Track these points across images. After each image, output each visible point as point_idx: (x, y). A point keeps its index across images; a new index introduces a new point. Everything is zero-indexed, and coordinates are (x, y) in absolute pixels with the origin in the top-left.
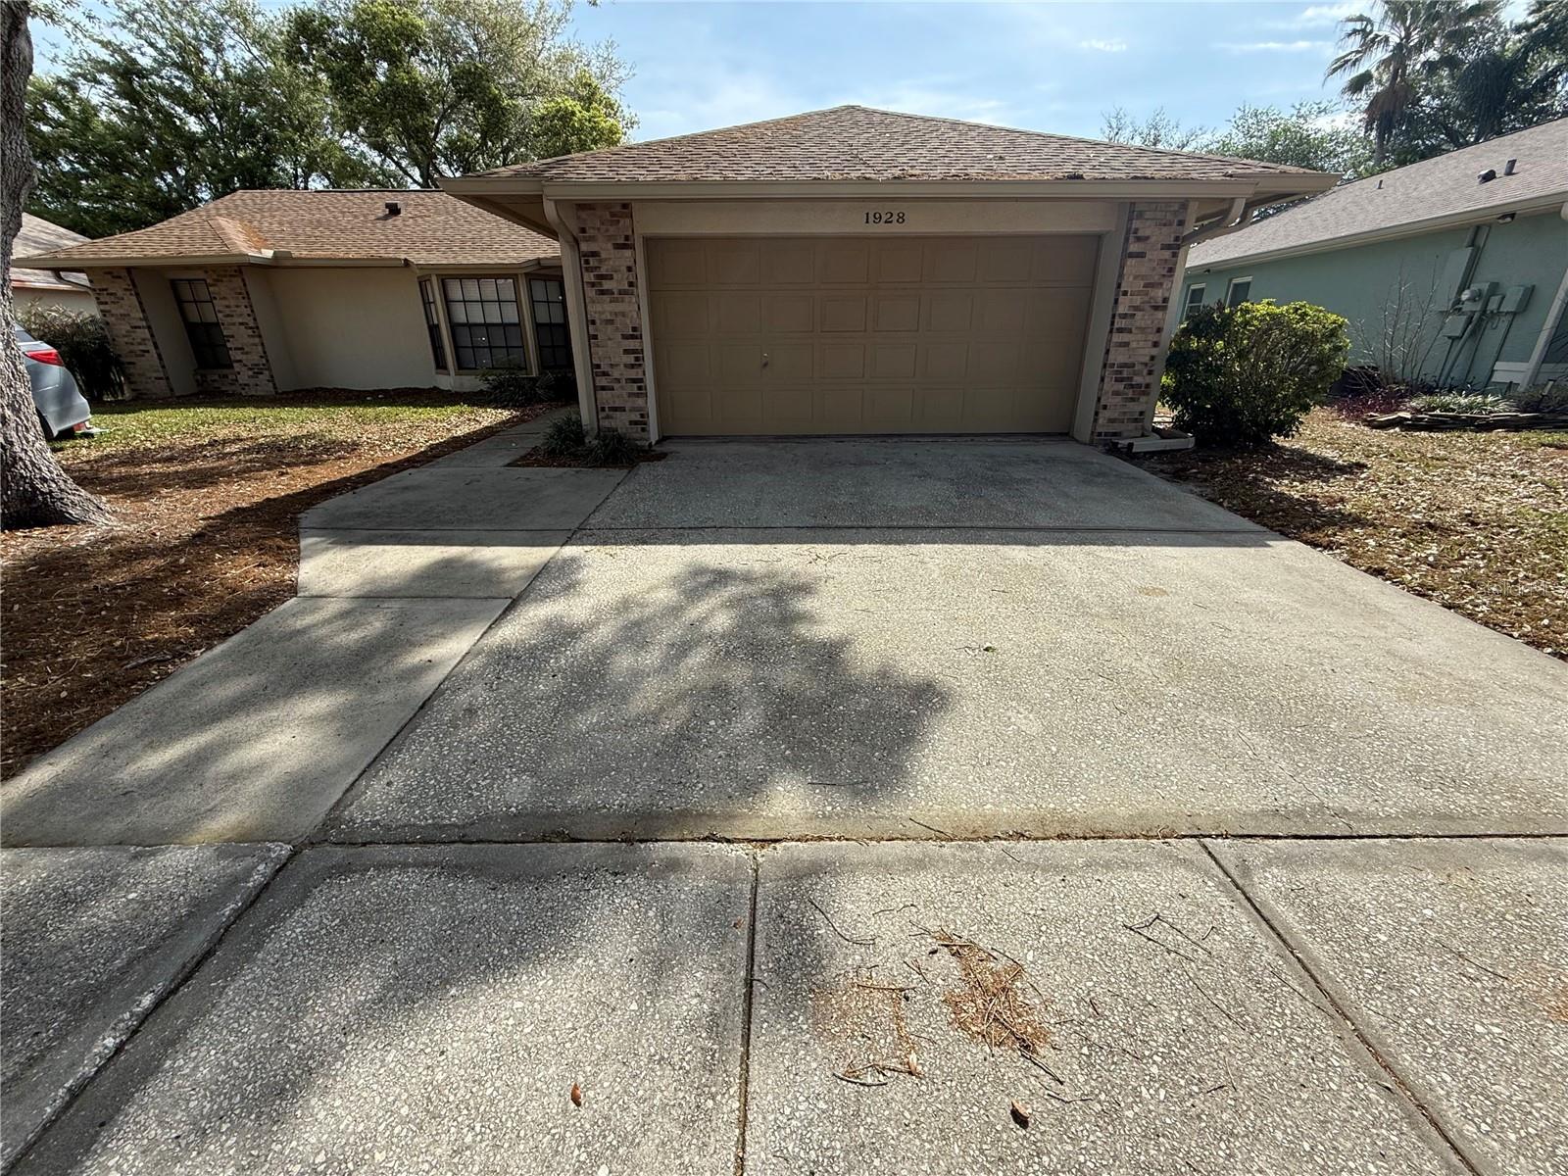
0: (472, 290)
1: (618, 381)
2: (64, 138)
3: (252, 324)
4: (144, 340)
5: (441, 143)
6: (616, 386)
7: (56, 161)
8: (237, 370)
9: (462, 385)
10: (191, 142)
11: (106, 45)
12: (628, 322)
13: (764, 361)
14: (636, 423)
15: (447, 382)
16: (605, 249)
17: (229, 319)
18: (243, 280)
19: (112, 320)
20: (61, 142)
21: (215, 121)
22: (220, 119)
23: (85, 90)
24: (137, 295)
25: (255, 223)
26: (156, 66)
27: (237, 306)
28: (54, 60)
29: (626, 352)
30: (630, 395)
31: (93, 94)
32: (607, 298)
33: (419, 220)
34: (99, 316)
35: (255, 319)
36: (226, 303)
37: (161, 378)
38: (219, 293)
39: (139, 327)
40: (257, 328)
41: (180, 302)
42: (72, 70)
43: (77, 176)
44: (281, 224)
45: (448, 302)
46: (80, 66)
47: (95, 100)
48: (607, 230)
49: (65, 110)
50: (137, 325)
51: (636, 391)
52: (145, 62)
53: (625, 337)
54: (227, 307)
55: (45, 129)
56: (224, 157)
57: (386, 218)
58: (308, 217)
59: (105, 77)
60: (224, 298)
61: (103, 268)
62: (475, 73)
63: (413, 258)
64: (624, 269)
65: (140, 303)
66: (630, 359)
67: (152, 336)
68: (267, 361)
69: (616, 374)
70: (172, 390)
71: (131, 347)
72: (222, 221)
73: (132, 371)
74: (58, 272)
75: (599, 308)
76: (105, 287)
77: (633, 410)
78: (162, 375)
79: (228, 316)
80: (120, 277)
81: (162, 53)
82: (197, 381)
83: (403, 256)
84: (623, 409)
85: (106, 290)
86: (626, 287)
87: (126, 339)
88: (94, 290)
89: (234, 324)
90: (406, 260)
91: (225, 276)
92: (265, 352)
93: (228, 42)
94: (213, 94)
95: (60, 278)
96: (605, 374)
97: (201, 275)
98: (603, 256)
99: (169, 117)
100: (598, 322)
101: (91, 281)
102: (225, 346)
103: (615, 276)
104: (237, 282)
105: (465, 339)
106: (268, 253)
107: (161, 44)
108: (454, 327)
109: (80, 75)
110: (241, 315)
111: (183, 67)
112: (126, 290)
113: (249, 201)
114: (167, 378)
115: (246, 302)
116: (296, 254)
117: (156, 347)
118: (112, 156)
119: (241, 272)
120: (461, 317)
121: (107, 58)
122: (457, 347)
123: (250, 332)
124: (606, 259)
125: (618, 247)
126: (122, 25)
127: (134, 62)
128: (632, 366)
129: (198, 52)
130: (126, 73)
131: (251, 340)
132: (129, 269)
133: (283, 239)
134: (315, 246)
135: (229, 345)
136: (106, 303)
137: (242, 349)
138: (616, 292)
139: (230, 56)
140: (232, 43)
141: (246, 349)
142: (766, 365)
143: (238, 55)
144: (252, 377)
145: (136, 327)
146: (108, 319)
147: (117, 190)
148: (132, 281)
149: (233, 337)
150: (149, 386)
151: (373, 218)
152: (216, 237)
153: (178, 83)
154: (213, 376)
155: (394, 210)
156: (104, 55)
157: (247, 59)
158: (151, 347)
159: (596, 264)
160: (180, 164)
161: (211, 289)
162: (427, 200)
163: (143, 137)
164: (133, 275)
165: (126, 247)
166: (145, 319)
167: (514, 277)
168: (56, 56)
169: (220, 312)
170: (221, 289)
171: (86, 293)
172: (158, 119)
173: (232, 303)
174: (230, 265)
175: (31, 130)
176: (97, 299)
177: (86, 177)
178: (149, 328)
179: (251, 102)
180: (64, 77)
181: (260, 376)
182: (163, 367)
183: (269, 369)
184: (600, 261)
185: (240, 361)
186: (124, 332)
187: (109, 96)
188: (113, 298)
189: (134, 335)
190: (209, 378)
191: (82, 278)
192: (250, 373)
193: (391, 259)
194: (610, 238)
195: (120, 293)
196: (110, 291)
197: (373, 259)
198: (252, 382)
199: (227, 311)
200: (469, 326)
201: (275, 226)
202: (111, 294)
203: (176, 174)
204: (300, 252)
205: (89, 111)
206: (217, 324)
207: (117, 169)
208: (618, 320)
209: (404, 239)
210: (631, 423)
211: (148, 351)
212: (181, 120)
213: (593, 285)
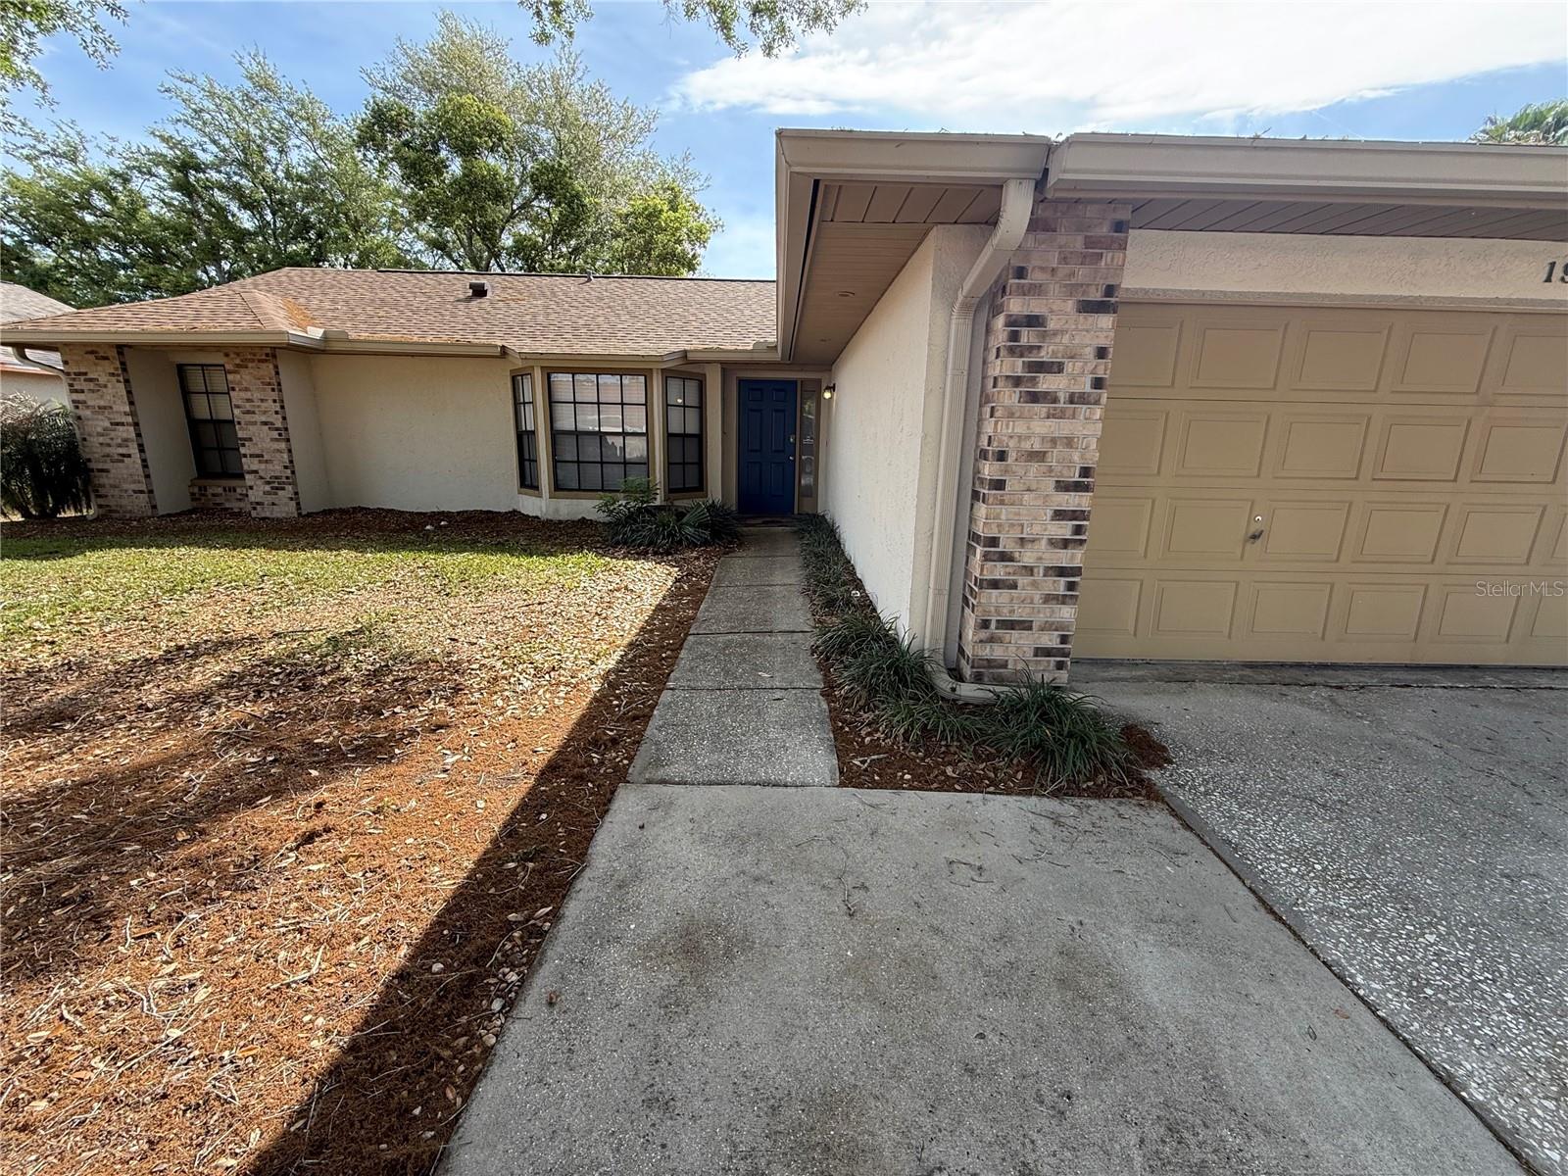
0: (587, 387)
1: (1030, 570)
2: (107, 227)
3: (279, 425)
4: (126, 440)
5: (507, 240)
6: (1022, 581)
7: (94, 249)
8: (249, 483)
9: (557, 511)
10: (241, 236)
11: (165, 140)
12: (1076, 457)
13: (1253, 529)
14: (1048, 652)
15: (535, 506)
16: (1058, 310)
17: (248, 417)
18: (276, 367)
19: (85, 413)
20: (103, 231)
21: (269, 218)
22: (274, 213)
23: (137, 182)
24: (127, 381)
25: (302, 300)
26: (217, 162)
27: (262, 400)
28: (110, 153)
29: (1059, 515)
30: (1048, 599)
31: (145, 187)
32: (1041, 409)
33: (512, 304)
34: (69, 406)
35: (284, 418)
36: (248, 395)
37: (142, 492)
38: (240, 383)
39: (123, 424)
40: (286, 429)
41: (186, 394)
42: (127, 163)
43: (115, 265)
44: (334, 302)
45: (551, 402)
46: (137, 160)
47: (146, 192)
48: (1073, 274)
49: (113, 200)
50: (119, 420)
51: (1062, 590)
52: (204, 157)
53: (1063, 487)
54: (248, 400)
55: (89, 218)
56: (273, 251)
57: (469, 300)
58: (369, 295)
59: (161, 171)
60: (247, 389)
61: (84, 345)
62: (558, 171)
63: (513, 344)
64: (1090, 352)
65: (129, 392)
66: (1064, 529)
67: (139, 435)
68: (293, 472)
69: (1028, 557)
70: (154, 507)
71: (107, 450)
72: (259, 295)
73: (102, 481)
74: (20, 348)
75: (1020, 428)
76: (83, 370)
77: (1047, 627)
78: (144, 488)
79: (248, 412)
80: (107, 358)
81: (224, 150)
82: (193, 494)
83: (500, 343)
84: (1026, 626)
85: (86, 374)
86: (1088, 389)
87: (101, 439)
88: (68, 374)
89: (255, 423)
90: (503, 346)
91: (253, 361)
92: (291, 462)
93: (293, 141)
94: (270, 190)
95: (23, 357)
96: (1005, 557)
97: (219, 359)
98: (1052, 325)
99: (221, 212)
100: (1012, 456)
101: (65, 363)
102: (238, 449)
103: (1069, 367)
104: (267, 369)
105: (569, 452)
106: (316, 333)
107: (225, 141)
108: (555, 435)
109: (134, 167)
110: (265, 412)
111: (245, 165)
112: (113, 375)
113: (296, 279)
114: (151, 492)
115: (275, 395)
116: (353, 335)
117: (142, 450)
118: (155, 246)
119: (274, 356)
120: (566, 422)
121: (165, 151)
122: (556, 462)
123: (275, 434)
124: (1055, 333)
125: (1088, 307)
126: (187, 122)
127: (192, 156)
128: (1065, 544)
129: (262, 151)
130: (185, 166)
131: (276, 446)
132: (120, 348)
133: (336, 318)
134: (379, 328)
135: (243, 450)
136: (82, 391)
137: (258, 456)
138: (1062, 396)
139: (294, 157)
140: (298, 143)
141: (266, 457)
142: (1255, 537)
143: (301, 155)
144: (268, 493)
145: (117, 424)
146: (80, 412)
147: (154, 279)
148: (123, 364)
149: (250, 439)
150: (124, 502)
151: (452, 299)
152: (248, 311)
153: (235, 178)
154: (216, 488)
155: (479, 292)
156: (163, 149)
157: (312, 158)
158: (134, 450)
159: (1034, 342)
160: (226, 258)
161: (230, 377)
162: (516, 283)
163: (191, 228)
164: (123, 354)
165: (120, 319)
166: (133, 414)
167: (646, 374)
168: (113, 149)
169: (238, 407)
170: (245, 377)
171: (58, 377)
172: (211, 214)
173: (257, 395)
174: (262, 347)
175: (73, 218)
176: (71, 385)
177: (125, 267)
178: (136, 424)
179: (308, 198)
180: (117, 169)
181: (280, 492)
182: (147, 476)
183: (294, 484)
184: (1044, 336)
185: (256, 472)
186: (99, 430)
187: (161, 189)
188: (92, 386)
189: (113, 434)
190: (210, 491)
191: (55, 359)
192: (268, 488)
193: (484, 345)
194: (1071, 290)
195: (103, 380)
196: (90, 376)
197: (457, 344)
198: (270, 498)
199: (248, 406)
200: (577, 434)
201: (327, 305)
202: (91, 380)
203: (219, 269)
204: (359, 333)
205: (136, 205)
206: (232, 422)
207: (159, 259)
208: (1055, 455)
209: (497, 323)
210: (1040, 652)
211: (129, 456)
212: (233, 215)
213: (1017, 381)
